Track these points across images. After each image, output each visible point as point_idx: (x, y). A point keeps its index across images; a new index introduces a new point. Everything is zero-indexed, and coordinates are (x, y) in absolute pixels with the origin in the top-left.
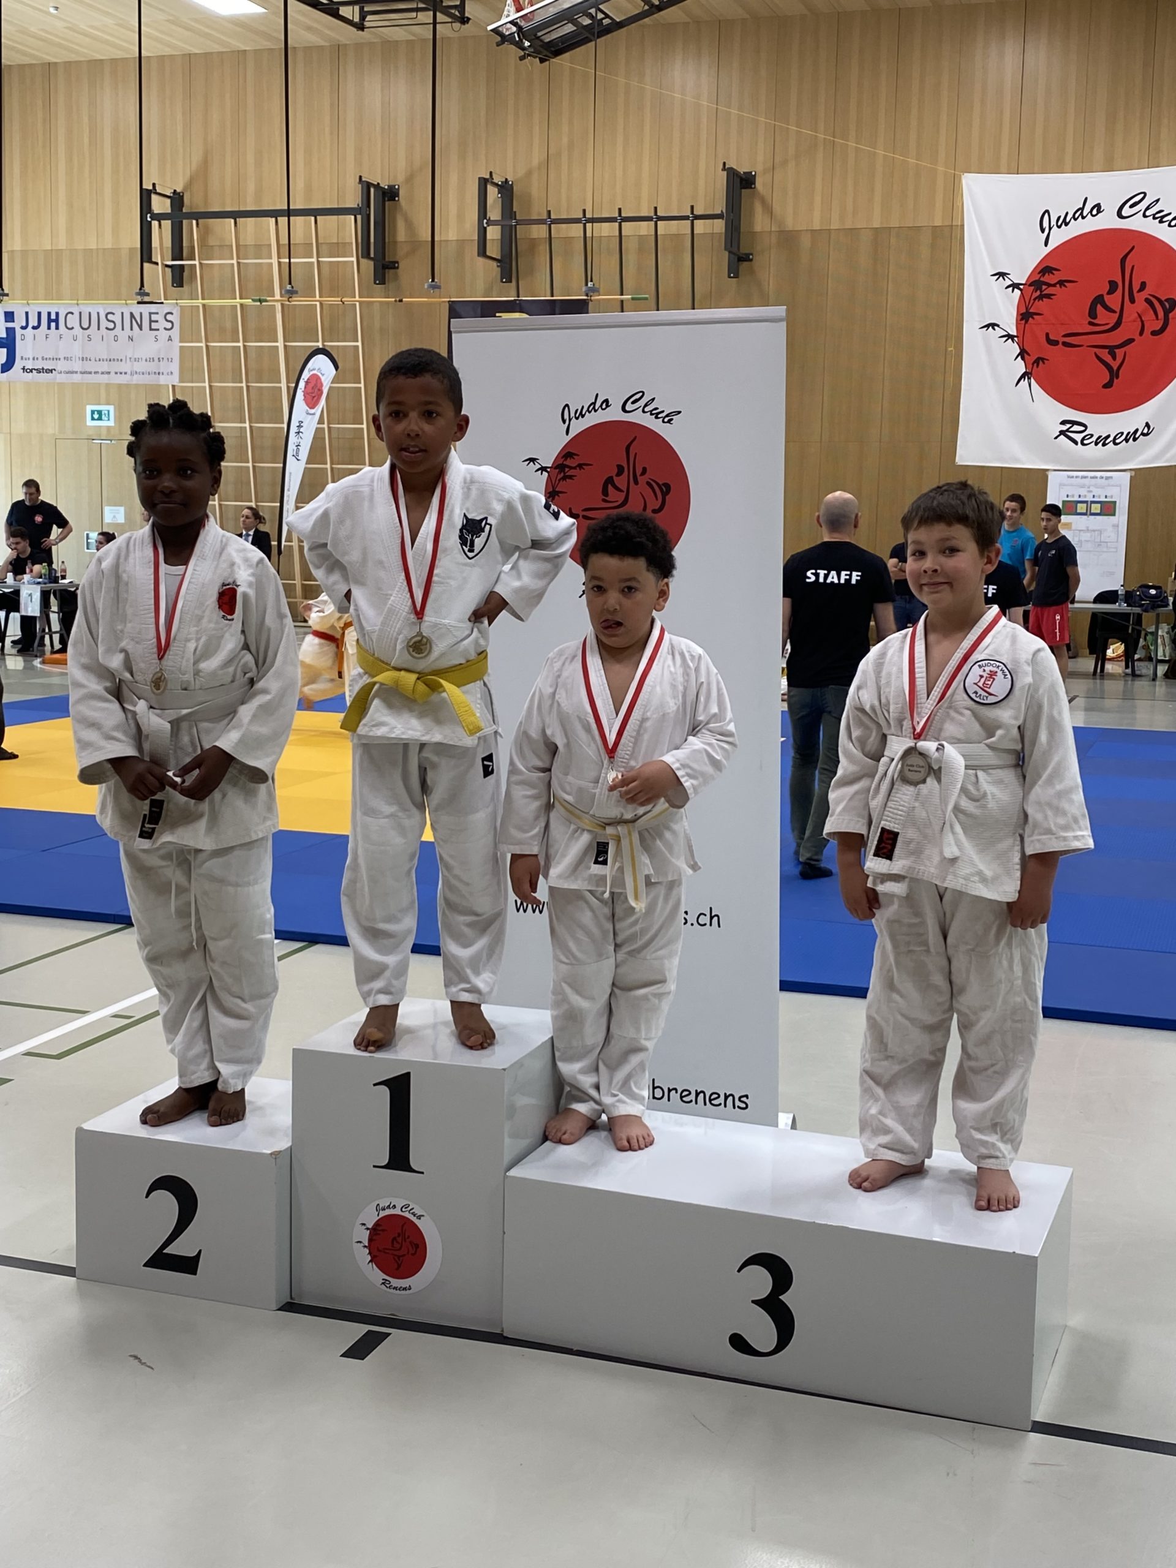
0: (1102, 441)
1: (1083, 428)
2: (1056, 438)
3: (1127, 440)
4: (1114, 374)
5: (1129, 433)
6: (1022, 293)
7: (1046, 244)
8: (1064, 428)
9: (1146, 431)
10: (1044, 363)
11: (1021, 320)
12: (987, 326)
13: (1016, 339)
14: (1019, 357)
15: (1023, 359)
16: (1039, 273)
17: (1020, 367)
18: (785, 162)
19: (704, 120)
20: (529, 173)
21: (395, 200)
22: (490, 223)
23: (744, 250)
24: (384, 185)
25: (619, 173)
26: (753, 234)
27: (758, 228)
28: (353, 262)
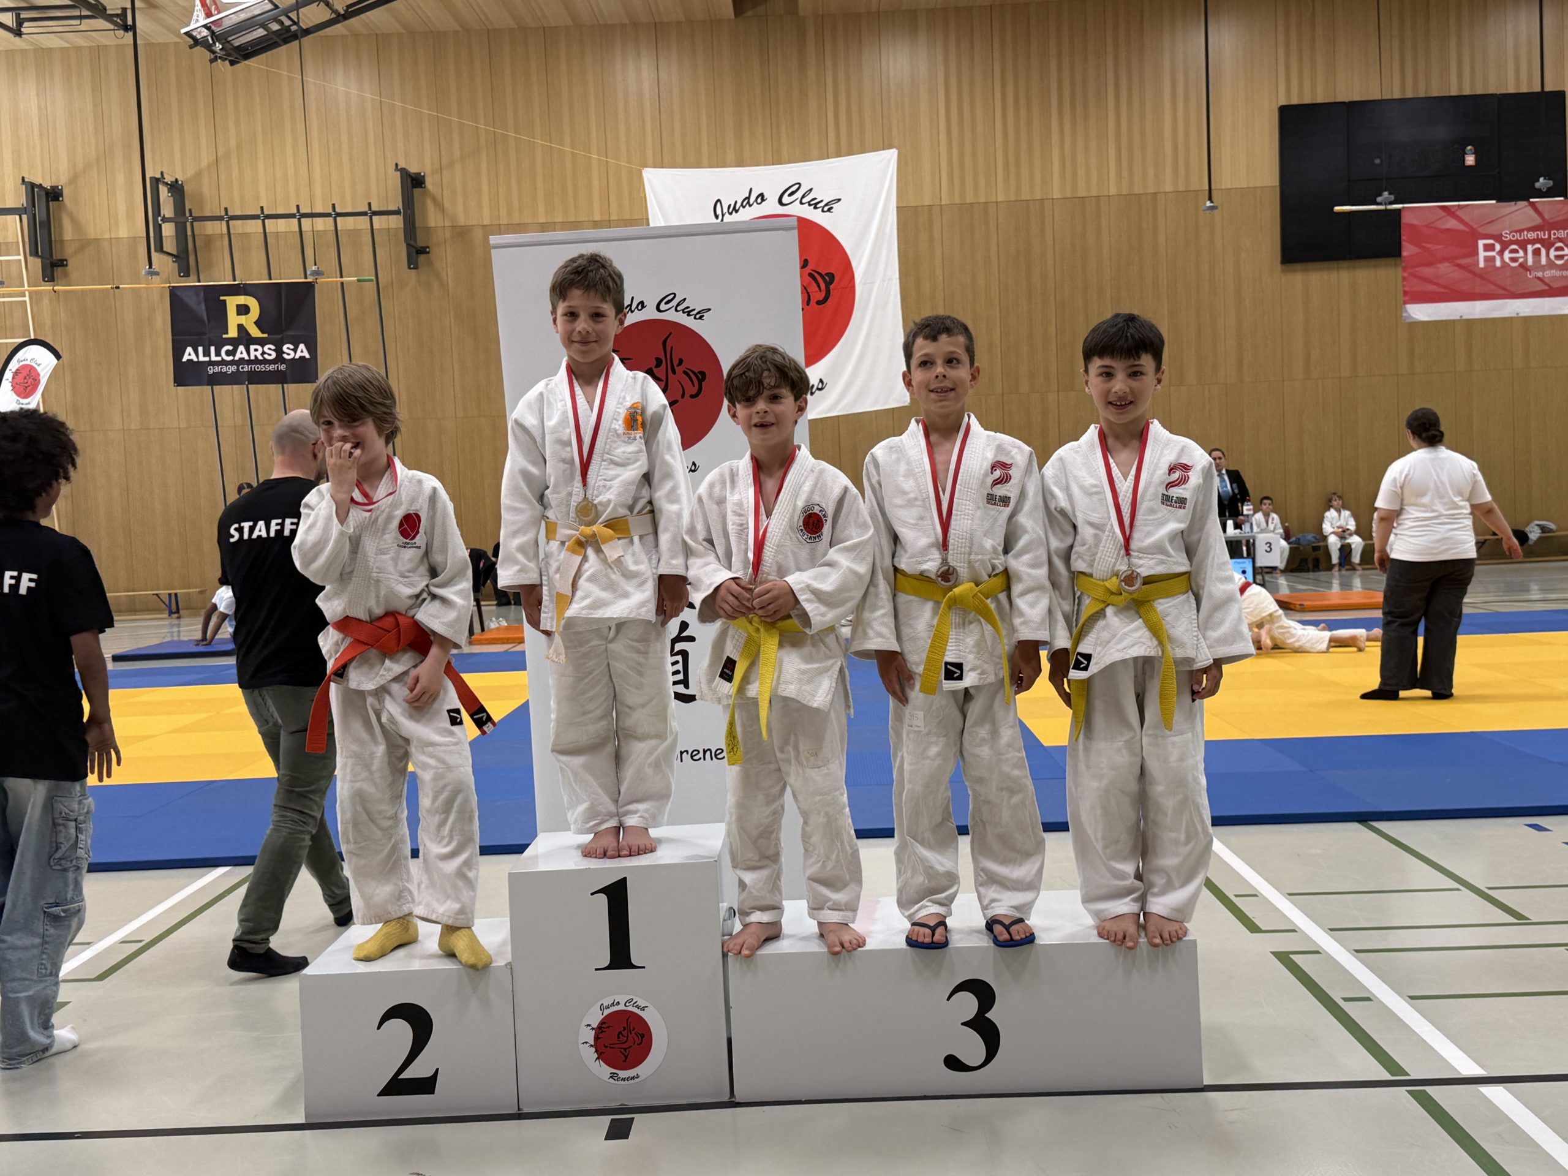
18: (451, 164)
19: (370, 124)
20: (199, 174)
21: (58, 200)
22: (165, 220)
23: (421, 243)
24: (47, 185)
25: (291, 172)
26: (428, 229)
27: (432, 223)
28: (20, 260)
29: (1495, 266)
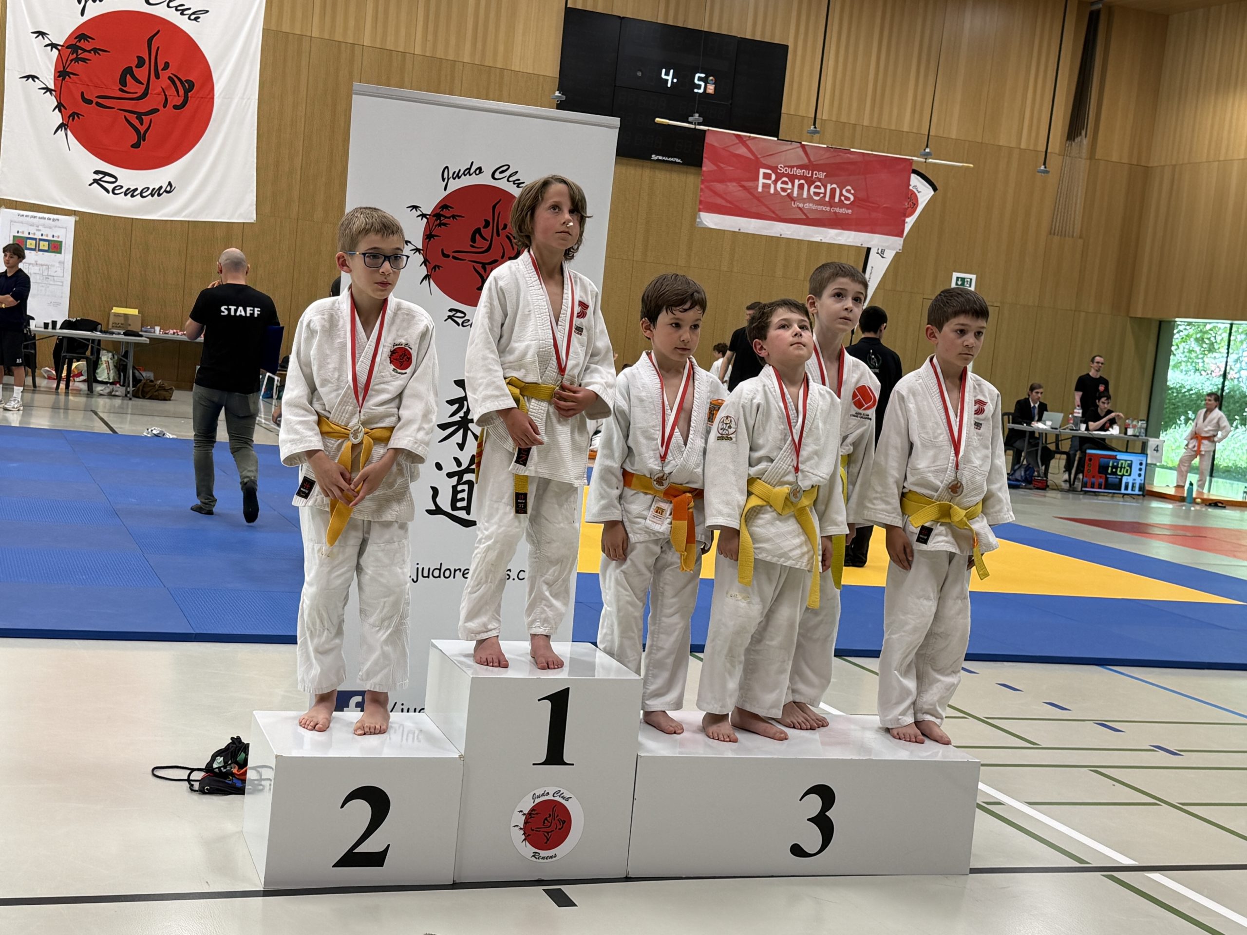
0: (131, 192)
1: (114, 180)
2: (90, 185)
3: (153, 196)
4: (142, 137)
5: (154, 189)
6: (59, 53)
7: (82, 13)
8: (98, 177)
9: (168, 189)
10: (79, 118)
11: (59, 76)
12: (28, 77)
13: (54, 93)
14: (57, 110)
15: (60, 111)
16: (76, 38)
17: (57, 118)
29: (769, 192)
